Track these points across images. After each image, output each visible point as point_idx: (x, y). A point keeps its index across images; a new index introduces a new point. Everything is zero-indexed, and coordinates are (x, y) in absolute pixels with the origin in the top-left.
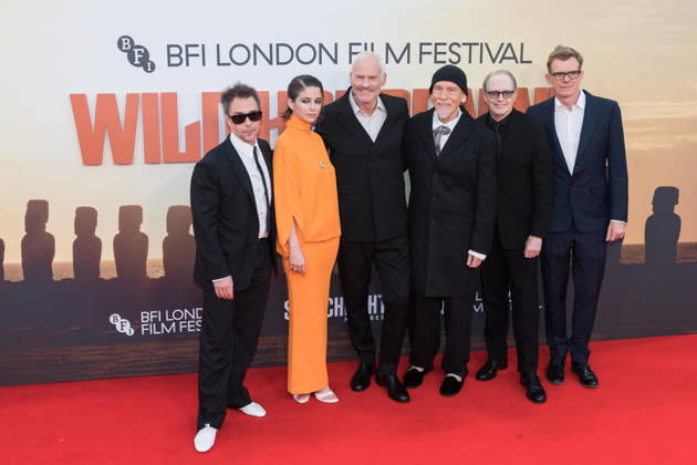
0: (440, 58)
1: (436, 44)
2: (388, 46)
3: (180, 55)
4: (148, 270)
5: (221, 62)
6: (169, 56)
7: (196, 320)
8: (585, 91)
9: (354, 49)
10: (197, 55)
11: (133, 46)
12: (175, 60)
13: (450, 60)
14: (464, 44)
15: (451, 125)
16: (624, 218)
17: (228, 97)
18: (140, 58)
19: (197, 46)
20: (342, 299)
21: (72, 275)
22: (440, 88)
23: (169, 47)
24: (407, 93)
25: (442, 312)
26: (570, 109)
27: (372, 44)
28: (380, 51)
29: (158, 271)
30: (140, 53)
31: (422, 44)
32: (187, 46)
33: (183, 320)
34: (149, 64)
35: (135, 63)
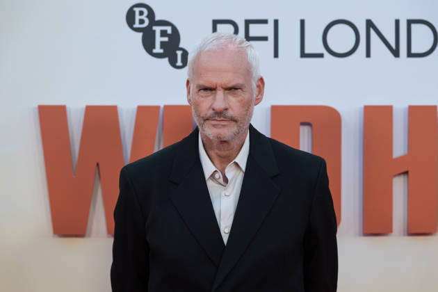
5: (307, 51)
10: (265, 39)
11: (153, 21)
18: (163, 42)
19: (265, 22)
23: (216, 23)
30: (163, 33)
32: (248, 23)
34: (179, 53)
35: (155, 51)
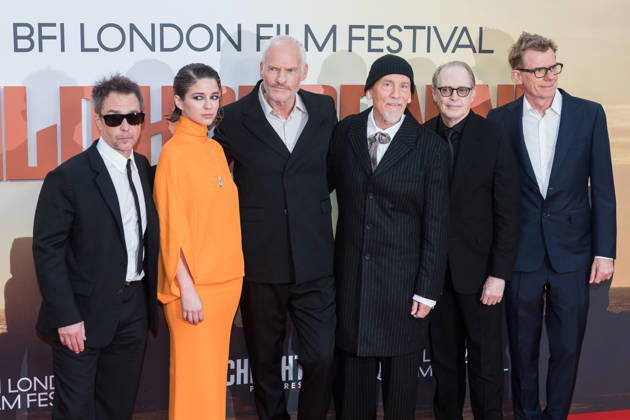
0: (375, 45)
1: (371, 27)
2: (307, 27)
3: (31, 37)
5: (86, 46)
6: (16, 38)
7: (49, 391)
8: (561, 91)
9: (264, 32)
10: (54, 38)
12: (24, 44)
13: (388, 48)
14: (406, 27)
15: (392, 131)
16: (612, 254)
17: (102, 91)
19: (54, 25)
20: (246, 361)
22: (390, 84)
23: (16, 26)
24: (332, 89)
25: (379, 378)
26: (544, 114)
27: (287, 26)
28: (298, 34)
31: (351, 27)
32: (41, 26)
33: (31, 391)
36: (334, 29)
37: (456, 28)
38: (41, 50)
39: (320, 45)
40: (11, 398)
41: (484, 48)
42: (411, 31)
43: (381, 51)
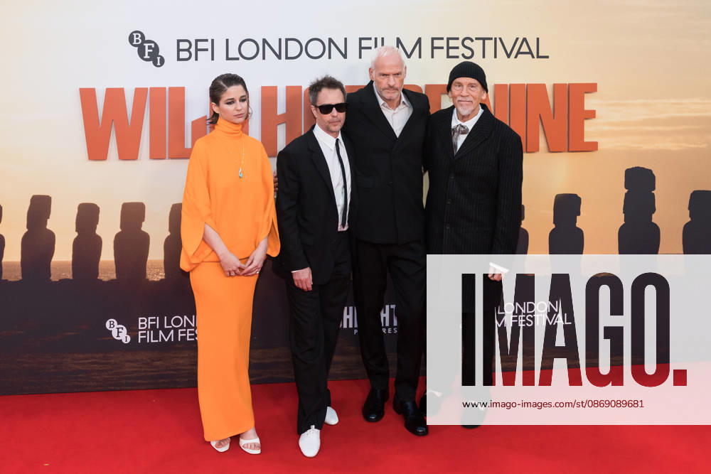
0: (452, 52)
1: (448, 39)
2: (399, 41)
3: (189, 50)
4: (148, 272)
5: (230, 56)
6: (179, 50)
9: (365, 43)
10: (207, 50)
11: (144, 41)
12: (184, 55)
13: (463, 55)
14: (476, 39)
17: (316, 88)
18: (149, 52)
19: (206, 40)
21: (69, 276)
22: (460, 85)
23: (179, 41)
24: (420, 88)
27: (383, 39)
29: (158, 274)
30: (150, 48)
31: (433, 39)
32: (197, 41)
33: (182, 327)
34: (159, 58)
35: (145, 57)
36: (419, 41)
37: (517, 39)
38: (196, 59)
39: (409, 53)
40: (166, 332)
41: (540, 55)
42: (481, 41)
43: (457, 57)
